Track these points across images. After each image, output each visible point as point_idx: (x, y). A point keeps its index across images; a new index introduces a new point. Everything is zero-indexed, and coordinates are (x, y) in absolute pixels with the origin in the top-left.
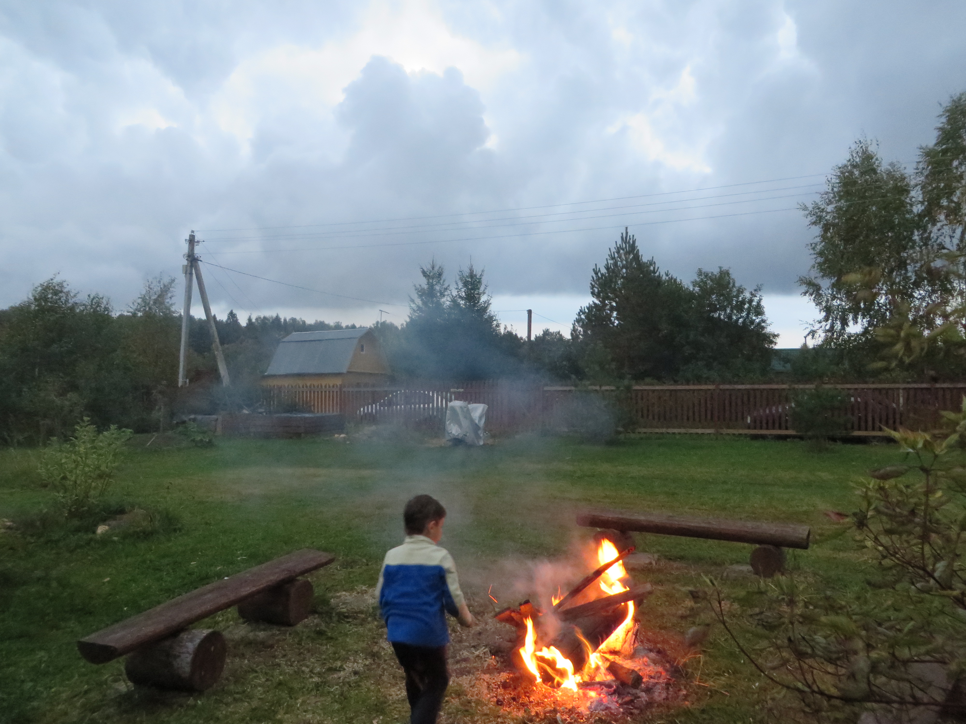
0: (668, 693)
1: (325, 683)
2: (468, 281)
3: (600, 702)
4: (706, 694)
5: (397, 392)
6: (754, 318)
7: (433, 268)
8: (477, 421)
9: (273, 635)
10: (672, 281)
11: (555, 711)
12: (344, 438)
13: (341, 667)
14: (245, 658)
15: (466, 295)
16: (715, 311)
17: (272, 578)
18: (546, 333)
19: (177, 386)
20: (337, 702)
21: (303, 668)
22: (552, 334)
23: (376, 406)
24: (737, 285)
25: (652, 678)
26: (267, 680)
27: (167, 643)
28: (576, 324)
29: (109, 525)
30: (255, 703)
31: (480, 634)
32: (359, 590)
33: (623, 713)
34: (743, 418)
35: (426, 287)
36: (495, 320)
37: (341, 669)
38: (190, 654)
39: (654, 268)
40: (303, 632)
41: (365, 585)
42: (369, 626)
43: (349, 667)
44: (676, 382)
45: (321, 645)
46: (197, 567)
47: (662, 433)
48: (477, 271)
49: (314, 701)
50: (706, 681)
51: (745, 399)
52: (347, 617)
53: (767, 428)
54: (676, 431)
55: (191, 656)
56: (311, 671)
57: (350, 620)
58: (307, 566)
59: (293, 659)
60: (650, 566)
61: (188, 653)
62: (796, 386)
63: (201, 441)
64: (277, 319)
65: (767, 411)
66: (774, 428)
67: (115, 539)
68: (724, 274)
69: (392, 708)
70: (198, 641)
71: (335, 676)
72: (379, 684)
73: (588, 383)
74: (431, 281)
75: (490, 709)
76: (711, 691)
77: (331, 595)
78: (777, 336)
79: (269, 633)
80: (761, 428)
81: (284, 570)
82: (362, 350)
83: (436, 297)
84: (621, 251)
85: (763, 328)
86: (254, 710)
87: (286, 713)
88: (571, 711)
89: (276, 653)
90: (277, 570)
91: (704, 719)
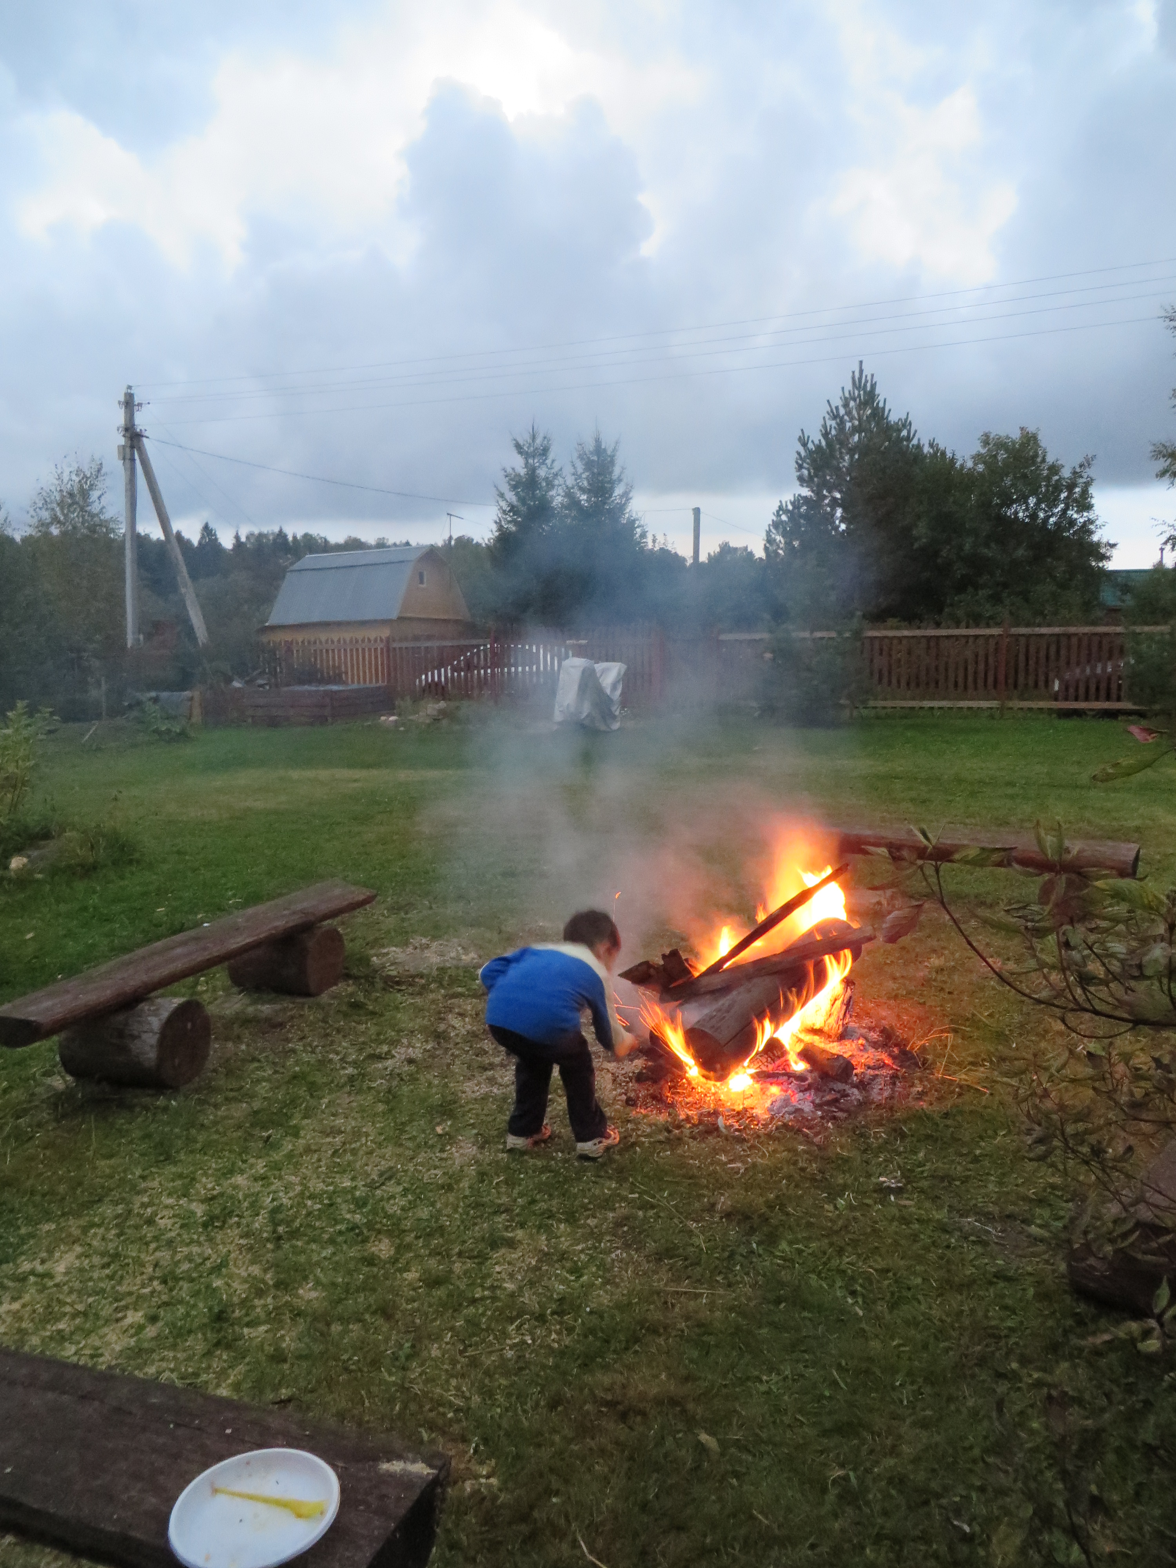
0: (893, 1090)
1: (364, 1075)
2: (593, 461)
3: (786, 1102)
4: (953, 1092)
5: (478, 646)
6: (1075, 516)
7: (534, 438)
8: (608, 691)
9: (284, 1010)
10: (939, 455)
11: (715, 1114)
12: (396, 721)
13: (388, 1053)
14: (242, 1043)
15: (589, 484)
16: (1007, 506)
17: (275, 924)
18: (726, 549)
19: (123, 647)
20: (382, 1102)
21: (331, 1056)
22: (735, 549)
23: (446, 672)
24: (1049, 459)
25: (869, 1068)
26: (276, 1072)
27: (121, 1018)
28: (773, 531)
29: (29, 857)
30: (257, 1105)
32: (417, 945)
33: (822, 1118)
34: (1048, 683)
35: (522, 472)
36: (639, 527)
37: (388, 1055)
38: (154, 1033)
39: (909, 432)
40: (330, 1005)
41: (425, 937)
42: (432, 996)
43: (401, 1053)
44: (938, 625)
45: (359, 1023)
46: (166, 915)
47: (912, 708)
48: (608, 444)
49: (347, 1101)
50: (955, 1073)
51: (1053, 649)
52: (398, 983)
53: (1087, 699)
54: (936, 704)
55: (157, 1036)
56: (343, 1060)
57: (403, 988)
58: (332, 906)
59: (315, 1043)
60: (877, 907)
61: (152, 1031)
62: (1138, 629)
63: (169, 731)
64: (281, 535)
65: (1088, 671)
66: (1097, 699)
67: (39, 876)
68: (1030, 440)
69: (467, 1109)
70: (165, 1015)
71: (380, 1065)
72: (446, 1077)
73: (791, 627)
74: (531, 461)
75: (616, 1111)
76: (961, 1087)
77: (372, 952)
78: (1113, 546)
79: (277, 1007)
80: (1077, 699)
81: (294, 913)
82: (422, 582)
83: (540, 489)
84: (852, 404)
85: (1091, 533)
86: (256, 1113)
87: (305, 1117)
88: (739, 1115)
89: (290, 1035)
90: (286, 912)
91: (947, 1126)
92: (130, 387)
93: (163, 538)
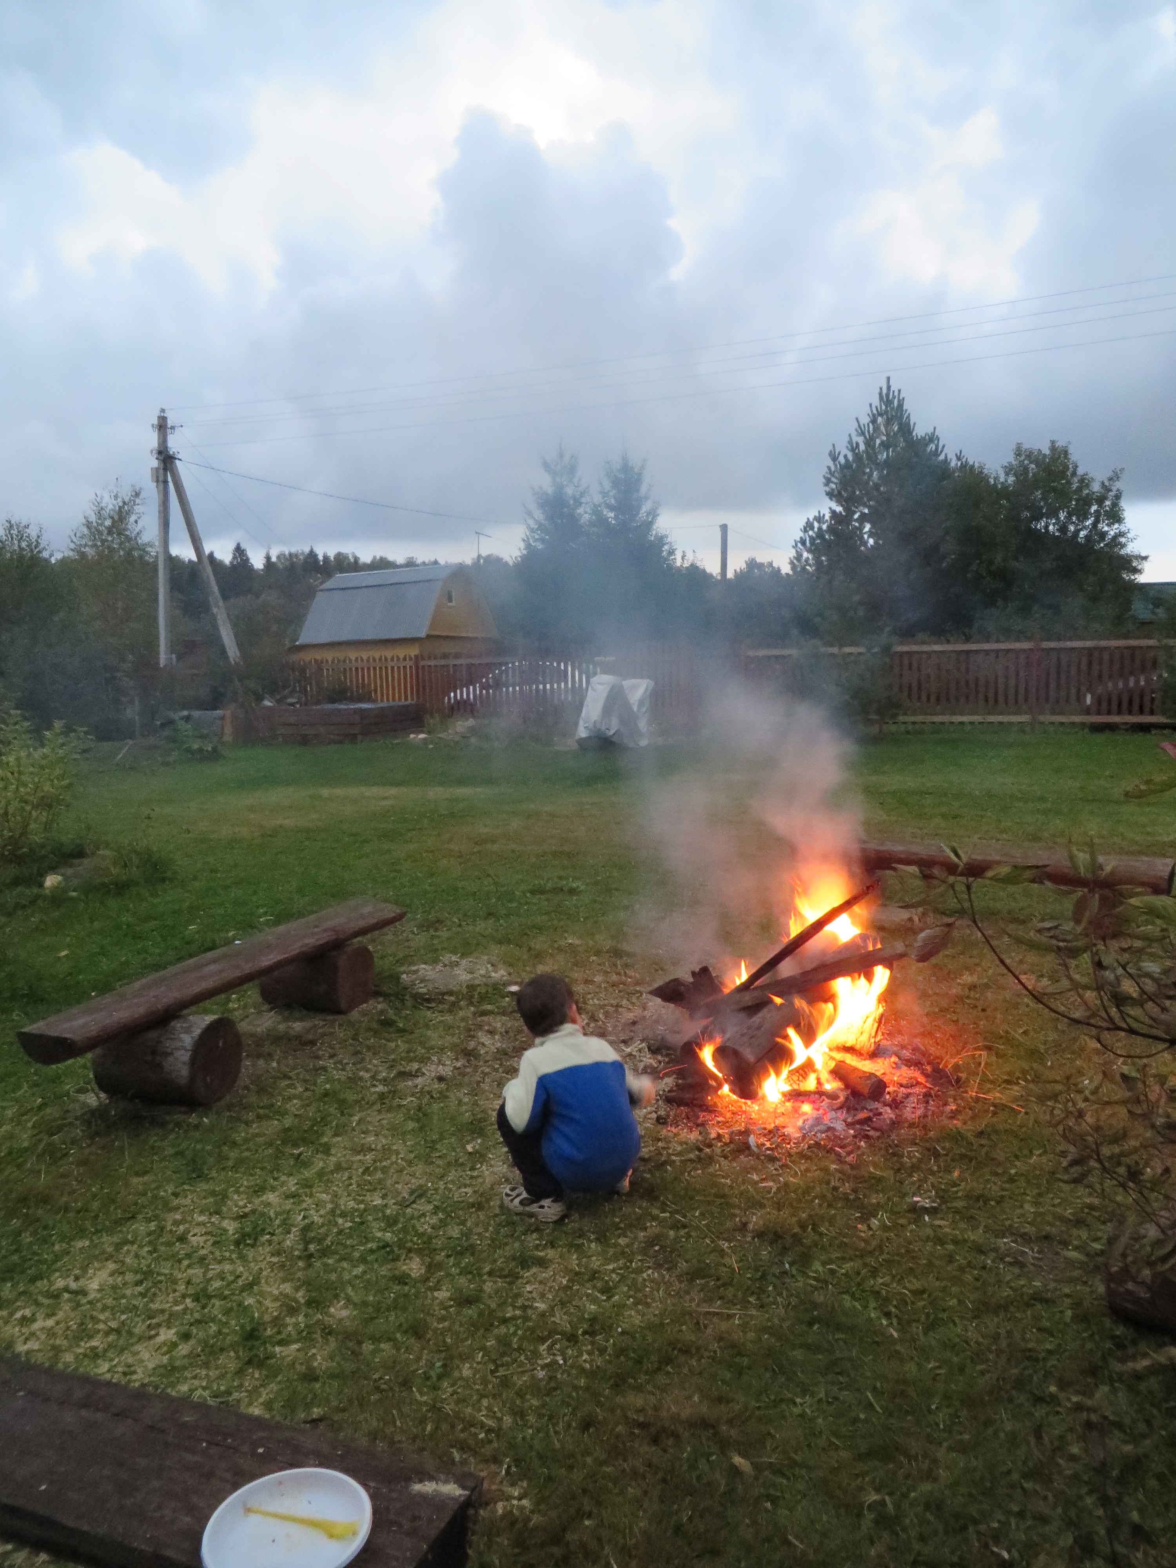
0: (926, 1108)
1: (394, 1093)
2: (620, 479)
3: (818, 1121)
4: (987, 1111)
5: (506, 664)
6: (1106, 529)
7: (561, 457)
8: (635, 708)
9: (315, 1026)
10: (968, 469)
11: (746, 1133)
12: (425, 739)
13: (418, 1070)
14: (273, 1060)
15: (617, 502)
16: (1038, 519)
17: (307, 941)
18: (752, 565)
19: (156, 667)
20: (412, 1120)
21: (361, 1073)
22: (761, 565)
23: (475, 690)
24: (1080, 471)
25: (902, 1086)
26: (307, 1090)
27: (153, 1035)
28: (801, 547)
29: (62, 875)
30: (288, 1122)
31: (634, 1023)
32: (447, 962)
33: (855, 1137)
34: (1080, 698)
35: (550, 490)
36: (666, 543)
37: (419, 1074)
38: (187, 1050)
39: (937, 449)
40: (361, 1022)
41: (455, 954)
42: (461, 1014)
43: (431, 1070)
44: (968, 640)
45: (388, 1040)
46: (198, 932)
47: (942, 723)
48: (635, 462)
49: (377, 1118)
50: (989, 1091)
51: (1085, 662)
52: (428, 1001)
53: (1119, 712)
54: (965, 719)
55: (189, 1054)
56: (373, 1077)
57: (433, 1005)
58: (362, 924)
59: (346, 1061)
60: (909, 925)
61: (184, 1048)
62: (1171, 642)
63: (200, 750)
64: (311, 555)
65: (1121, 685)
66: (1130, 713)
67: (74, 894)
68: (1060, 454)
70: (197, 1032)
71: (410, 1083)
72: (476, 1095)
73: (819, 642)
74: (558, 479)
76: (995, 1105)
77: (402, 969)
78: (1144, 558)
79: (308, 1024)
80: (1109, 713)
81: (325, 931)
82: (450, 600)
83: (568, 507)
84: (880, 420)
85: (1123, 545)
86: (287, 1130)
87: (336, 1135)
88: (771, 1133)
89: (320, 1053)
90: (316, 930)
91: (982, 1146)
92: (163, 411)
93: (194, 558)
